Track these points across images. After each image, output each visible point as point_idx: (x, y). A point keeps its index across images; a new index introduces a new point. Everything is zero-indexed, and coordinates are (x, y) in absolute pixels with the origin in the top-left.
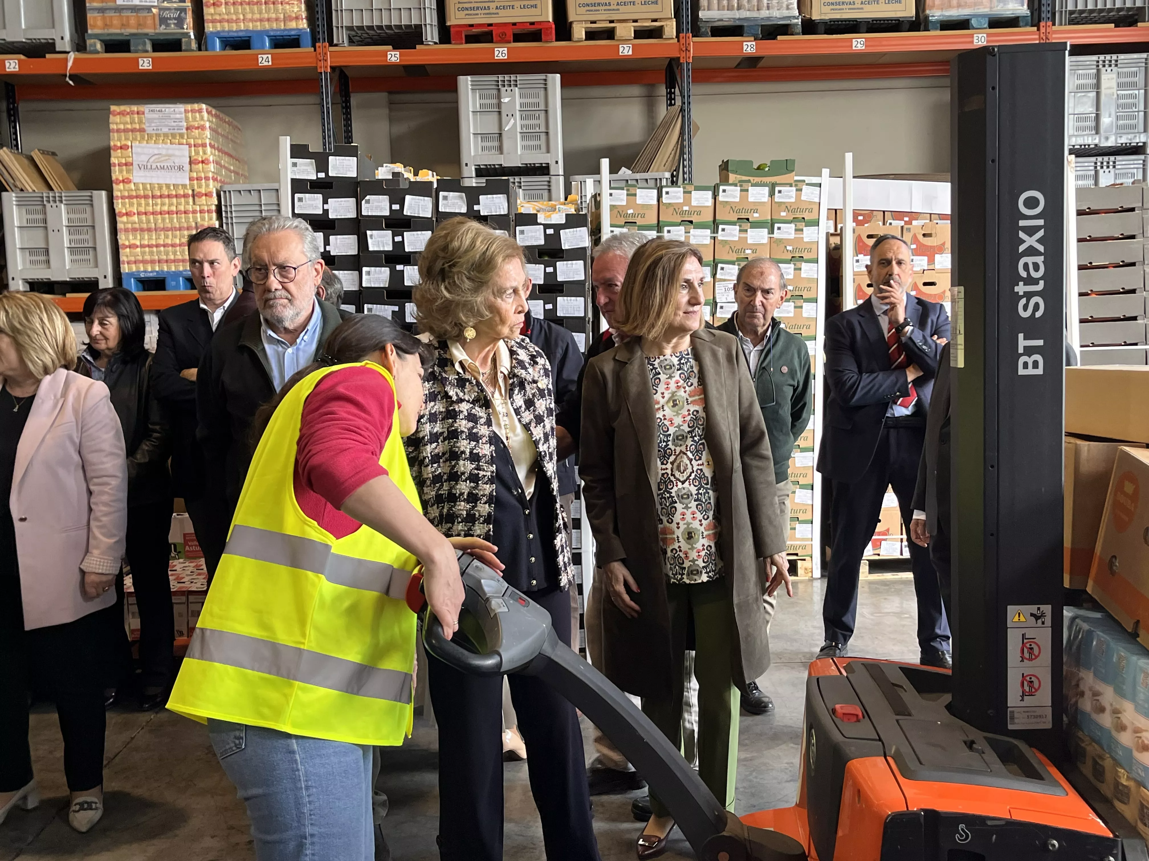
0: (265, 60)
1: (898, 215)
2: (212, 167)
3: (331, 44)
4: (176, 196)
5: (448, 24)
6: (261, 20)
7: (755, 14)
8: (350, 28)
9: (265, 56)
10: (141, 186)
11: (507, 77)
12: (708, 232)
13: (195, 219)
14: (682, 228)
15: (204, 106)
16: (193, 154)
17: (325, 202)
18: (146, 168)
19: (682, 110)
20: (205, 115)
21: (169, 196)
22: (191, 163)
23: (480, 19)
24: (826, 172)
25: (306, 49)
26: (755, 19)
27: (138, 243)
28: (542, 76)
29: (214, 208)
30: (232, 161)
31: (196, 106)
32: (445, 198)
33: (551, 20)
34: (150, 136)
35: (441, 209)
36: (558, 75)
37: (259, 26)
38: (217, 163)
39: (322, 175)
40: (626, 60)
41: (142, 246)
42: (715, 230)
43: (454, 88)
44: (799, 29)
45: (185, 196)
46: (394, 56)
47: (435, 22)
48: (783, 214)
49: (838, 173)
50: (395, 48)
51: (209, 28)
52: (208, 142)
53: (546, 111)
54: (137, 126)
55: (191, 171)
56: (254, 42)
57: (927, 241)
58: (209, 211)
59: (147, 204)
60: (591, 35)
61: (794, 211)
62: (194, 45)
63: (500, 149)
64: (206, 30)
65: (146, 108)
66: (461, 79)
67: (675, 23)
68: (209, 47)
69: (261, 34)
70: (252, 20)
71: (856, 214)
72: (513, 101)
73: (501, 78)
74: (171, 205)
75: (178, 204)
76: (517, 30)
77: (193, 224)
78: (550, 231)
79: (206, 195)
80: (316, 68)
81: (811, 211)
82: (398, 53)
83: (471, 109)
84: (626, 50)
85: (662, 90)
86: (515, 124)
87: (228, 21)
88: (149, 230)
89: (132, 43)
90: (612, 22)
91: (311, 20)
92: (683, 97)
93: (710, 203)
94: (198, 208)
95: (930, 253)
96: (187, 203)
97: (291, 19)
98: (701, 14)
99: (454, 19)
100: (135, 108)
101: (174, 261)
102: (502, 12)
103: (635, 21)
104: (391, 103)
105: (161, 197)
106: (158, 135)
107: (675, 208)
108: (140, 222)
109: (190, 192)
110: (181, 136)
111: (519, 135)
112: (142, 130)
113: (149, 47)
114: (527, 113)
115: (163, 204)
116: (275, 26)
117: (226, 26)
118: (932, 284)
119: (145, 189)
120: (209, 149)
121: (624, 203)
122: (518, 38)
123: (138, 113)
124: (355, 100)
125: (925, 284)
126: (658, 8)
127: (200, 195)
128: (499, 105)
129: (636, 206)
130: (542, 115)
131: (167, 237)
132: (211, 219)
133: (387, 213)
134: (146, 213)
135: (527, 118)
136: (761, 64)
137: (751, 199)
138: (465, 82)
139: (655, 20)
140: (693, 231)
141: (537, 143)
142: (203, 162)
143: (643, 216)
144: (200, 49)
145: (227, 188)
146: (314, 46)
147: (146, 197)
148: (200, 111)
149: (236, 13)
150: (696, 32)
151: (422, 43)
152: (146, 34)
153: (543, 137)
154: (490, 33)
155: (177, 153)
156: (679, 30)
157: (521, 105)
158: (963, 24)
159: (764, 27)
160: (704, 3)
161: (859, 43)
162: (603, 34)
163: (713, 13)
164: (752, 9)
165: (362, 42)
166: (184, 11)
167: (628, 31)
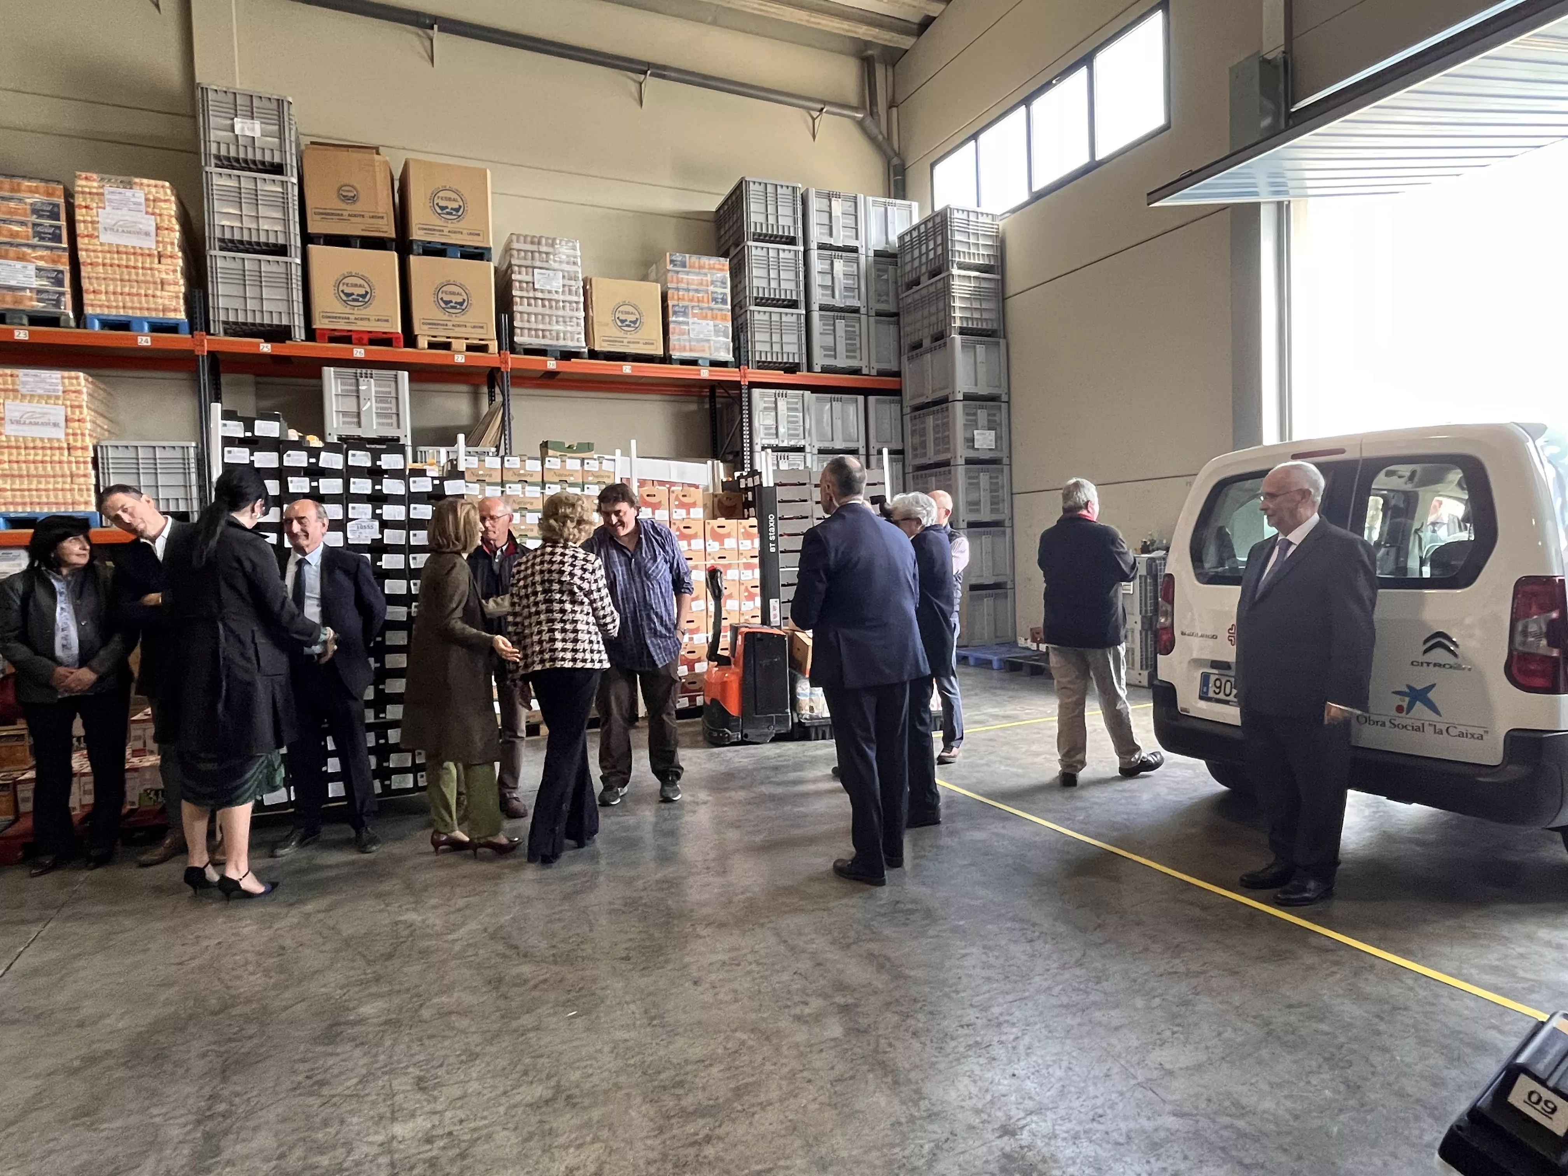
0: (144, 341)
1: (662, 483)
2: (89, 425)
3: (208, 333)
4: (51, 448)
5: (314, 327)
6: (141, 309)
7: (554, 343)
8: (224, 323)
9: (144, 338)
10: (13, 439)
11: (364, 371)
12: (538, 488)
13: (70, 469)
14: (519, 486)
15: (81, 375)
16: (69, 413)
17: (252, 454)
18: (18, 422)
19: (503, 405)
20: (83, 382)
21: (43, 448)
22: (66, 420)
23: (342, 326)
24: (618, 452)
25: (184, 335)
26: (555, 346)
27: (8, 487)
28: (394, 372)
29: (89, 460)
30: (106, 421)
31: (73, 374)
32: (354, 455)
33: (400, 331)
34: (24, 396)
35: (350, 463)
36: (406, 373)
37: (138, 314)
38: (93, 422)
39: (249, 434)
40: (460, 366)
41: (12, 490)
42: (543, 488)
43: (319, 376)
44: (586, 355)
45: (60, 448)
46: (266, 348)
47: (302, 324)
48: (590, 478)
49: (626, 453)
50: (266, 341)
51: (88, 310)
52: (84, 404)
53: (397, 398)
54: (10, 387)
55: (67, 427)
56: (134, 325)
57: (684, 499)
58: (85, 463)
59: (19, 454)
60: (432, 346)
61: (597, 477)
62: (73, 323)
63: (359, 424)
64: (85, 312)
65: (21, 372)
66: (325, 369)
67: (496, 343)
68: (88, 324)
69: (141, 319)
70: (132, 308)
71: (639, 481)
72: (369, 389)
73: (359, 371)
74: (44, 455)
75: (52, 455)
76: (372, 336)
77: (68, 473)
78: (437, 482)
79: (82, 448)
80: (193, 351)
82: (269, 345)
83: (334, 392)
84: (460, 359)
85: (485, 390)
86: (371, 406)
87: (108, 307)
88: (21, 476)
89: (8, 316)
90: (449, 338)
91: (189, 313)
92: (503, 395)
93: (539, 469)
94: (73, 459)
95: (687, 507)
96: (62, 454)
97: (171, 310)
98: (516, 339)
99: (319, 324)
100: (8, 371)
101: (47, 504)
102: (359, 323)
103: (467, 339)
104: (257, 383)
105: (34, 448)
106: (31, 396)
107: (515, 472)
108: (11, 469)
109: (65, 445)
110: (57, 398)
111: (374, 415)
112: (15, 391)
113: (25, 321)
114: (381, 398)
115: (36, 455)
116: (154, 314)
117: (106, 311)
119: (17, 441)
120: (85, 410)
121: (476, 466)
122: (372, 342)
123: (12, 376)
124: (224, 378)
126: (484, 331)
127: (76, 448)
128: (358, 391)
129: (485, 469)
130: (394, 401)
131: (39, 482)
132: (86, 469)
133: (305, 465)
134: (18, 462)
135: (381, 402)
136: (559, 376)
137: (568, 467)
138: (329, 373)
139: (482, 340)
140: (528, 488)
141: (389, 421)
142: (79, 421)
143: (490, 476)
144: (78, 326)
145: (104, 443)
146: (191, 333)
147: (18, 448)
148: (77, 378)
149: (116, 301)
150: (513, 351)
151: (291, 339)
152: (23, 311)
153: (394, 417)
154: (350, 337)
155: (52, 411)
156: (500, 348)
157: (376, 392)
158: (694, 362)
159: (561, 352)
160: (518, 331)
161: (627, 368)
162: (445, 346)
163: (524, 338)
164: (552, 339)
165: (234, 334)
166: (61, 293)
167: (462, 345)
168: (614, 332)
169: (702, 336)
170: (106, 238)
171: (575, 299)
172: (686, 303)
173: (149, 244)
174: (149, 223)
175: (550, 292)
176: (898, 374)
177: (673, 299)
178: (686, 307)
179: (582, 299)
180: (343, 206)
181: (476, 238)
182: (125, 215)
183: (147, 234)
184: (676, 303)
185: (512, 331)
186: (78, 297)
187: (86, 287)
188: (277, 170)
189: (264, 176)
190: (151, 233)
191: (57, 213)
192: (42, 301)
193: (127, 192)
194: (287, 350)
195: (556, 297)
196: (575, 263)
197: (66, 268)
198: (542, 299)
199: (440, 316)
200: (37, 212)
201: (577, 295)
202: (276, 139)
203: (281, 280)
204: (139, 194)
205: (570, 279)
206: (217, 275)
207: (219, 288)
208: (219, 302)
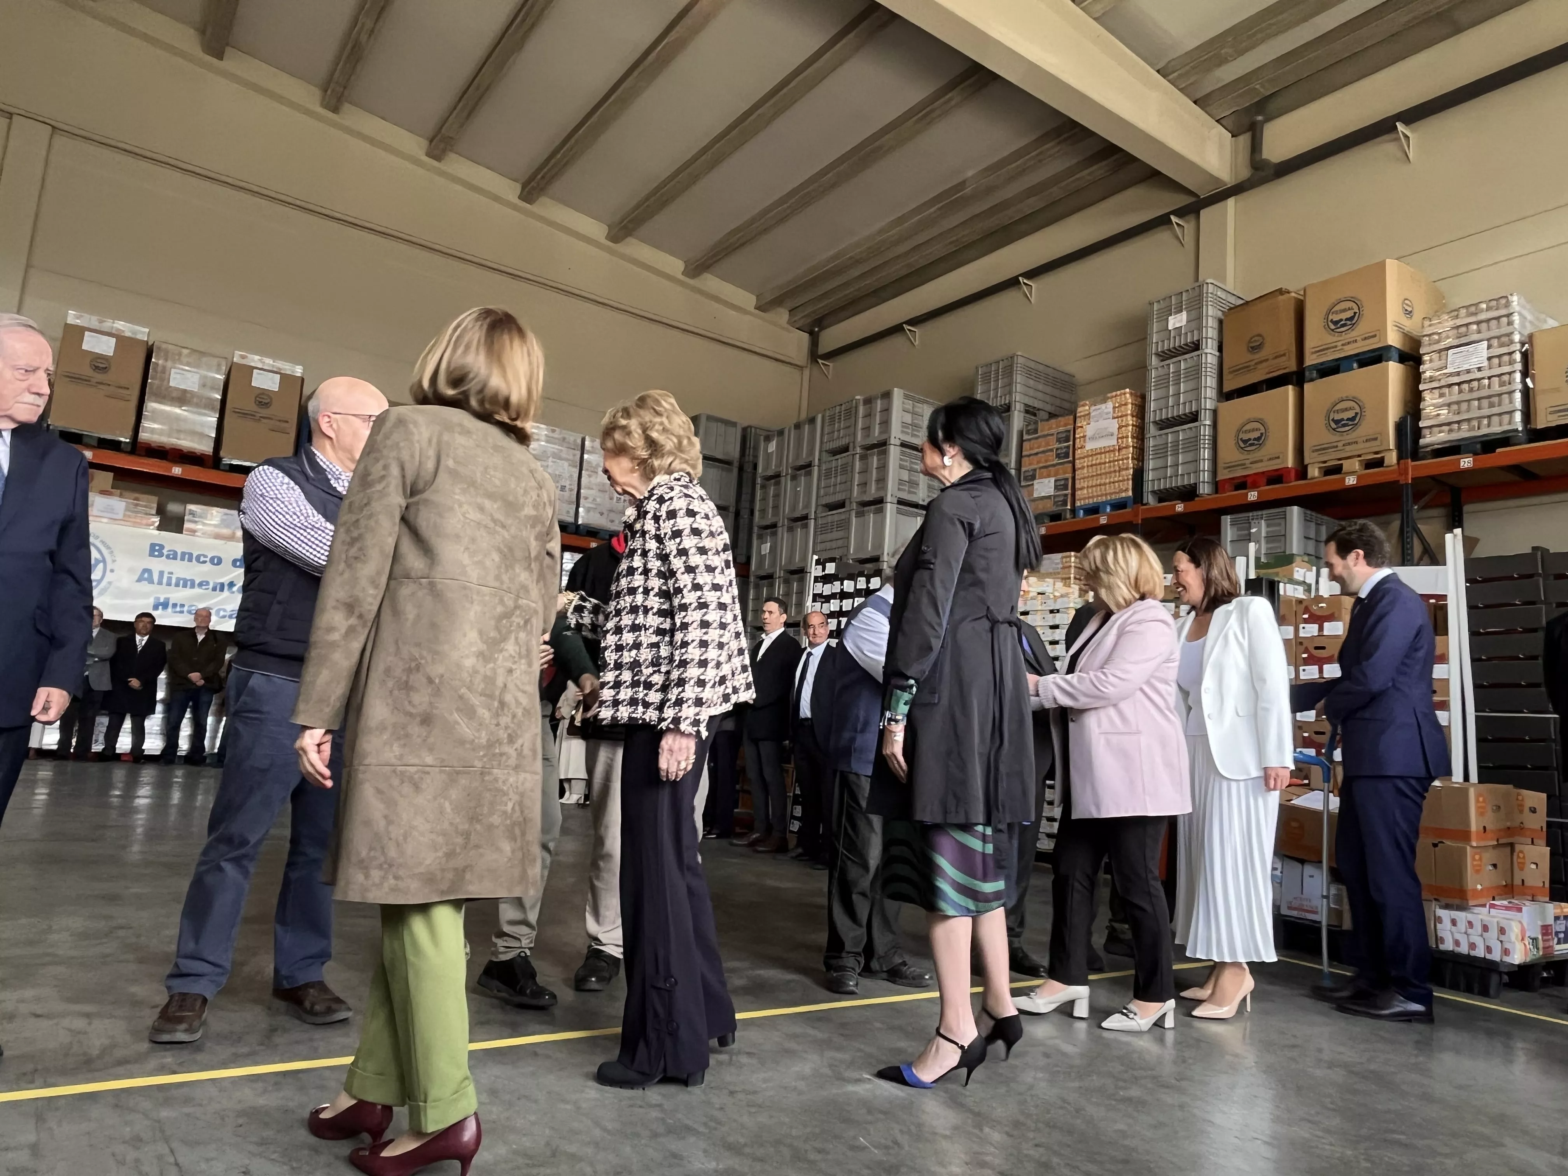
0: (1103, 520)
3: (1143, 503)
5: (1220, 479)
6: (1106, 494)
7: (1474, 433)
8: (1153, 492)
9: (1105, 516)
11: (1256, 513)
23: (1240, 472)
25: (1130, 508)
26: (1474, 438)
28: (1283, 509)
33: (1290, 465)
36: (1297, 508)
37: (1106, 498)
43: (1218, 525)
44: (1523, 439)
46: (1180, 508)
47: (1209, 480)
50: (1180, 502)
51: (1079, 504)
53: (1286, 536)
56: (1101, 509)
60: (1323, 473)
62: (1069, 516)
64: (1077, 506)
66: (1223, 517)
67: (1396, 453)
68: (1077, 514)
69: (1105, 503)
70: (1103, 495)
72: (1259, 531)
73: (1252, 514)
76: (1266, 476)
80: (1132, 522)
82: (1182, 505)
84: (1351, 481)
86: (1258, 547)
87: (1086, 498)
90: (1340, 459)
91: (1134, 489)
97: (1125, 491)
99: (1224, 475)
102: (1252, 466)
103: (1359, 456)
113: (1047, 520)
114: (1270, 538)
116: (1115, 497)
117: (1085, 502)
118: (1323, 648)
122: (1265, 482)
125: (1317, 648)
126: (1377, 443)
128: (1248, 534)
130: (1283, 539)
135: (1273, 542)
138: (1227, 520)
139: (1376, 453)
144: (1072, 517)
146: (1135, 506)
148: (1070, 557)
150: (1415, 456)
151: (1200, 496)
152: (1045, 513)
154: (1245, 482)
156: (1400, 458)
157: (1267, 532)
159: (1483, 443)
160: (1426, 432)
162: (1337, 470)
163: (1430, 439)
164: (1471, 429)
165: (1161, 500)
166: (1066, 495)
167: (1355, 465)
170: (1090, 446)
171: (1506, 369)
173: (1113, 442)
174: (1114, 425)
175: (1468, 371)
179: (1519, 366)
180: (1251, 357)
181: (1372, 340)
182: (1102, 424)
183: (1112, 435)
185: (1418, 433)
186: (1073, 495)
187: (1077, 486)
188: (1196, 346)
189: (1187, 356)
190: (1116, 432)
191: (1069, 437)
192: (1055, 503)
193: (1103, 406)
194: (1195, 506)
195: (1478, 375)
196: (1510, 323)
197: (1069, 476)
198: (1459, 384)
199: (1330, 438)
200: (1059, 441)
201: (1512, 363)
202: (1197, 320)
203: (1194, 444)
204: (1110, 405)
205: (1501, 345)
206: (1150, 453)
207: (1151, 464)
208: (1150, 476)
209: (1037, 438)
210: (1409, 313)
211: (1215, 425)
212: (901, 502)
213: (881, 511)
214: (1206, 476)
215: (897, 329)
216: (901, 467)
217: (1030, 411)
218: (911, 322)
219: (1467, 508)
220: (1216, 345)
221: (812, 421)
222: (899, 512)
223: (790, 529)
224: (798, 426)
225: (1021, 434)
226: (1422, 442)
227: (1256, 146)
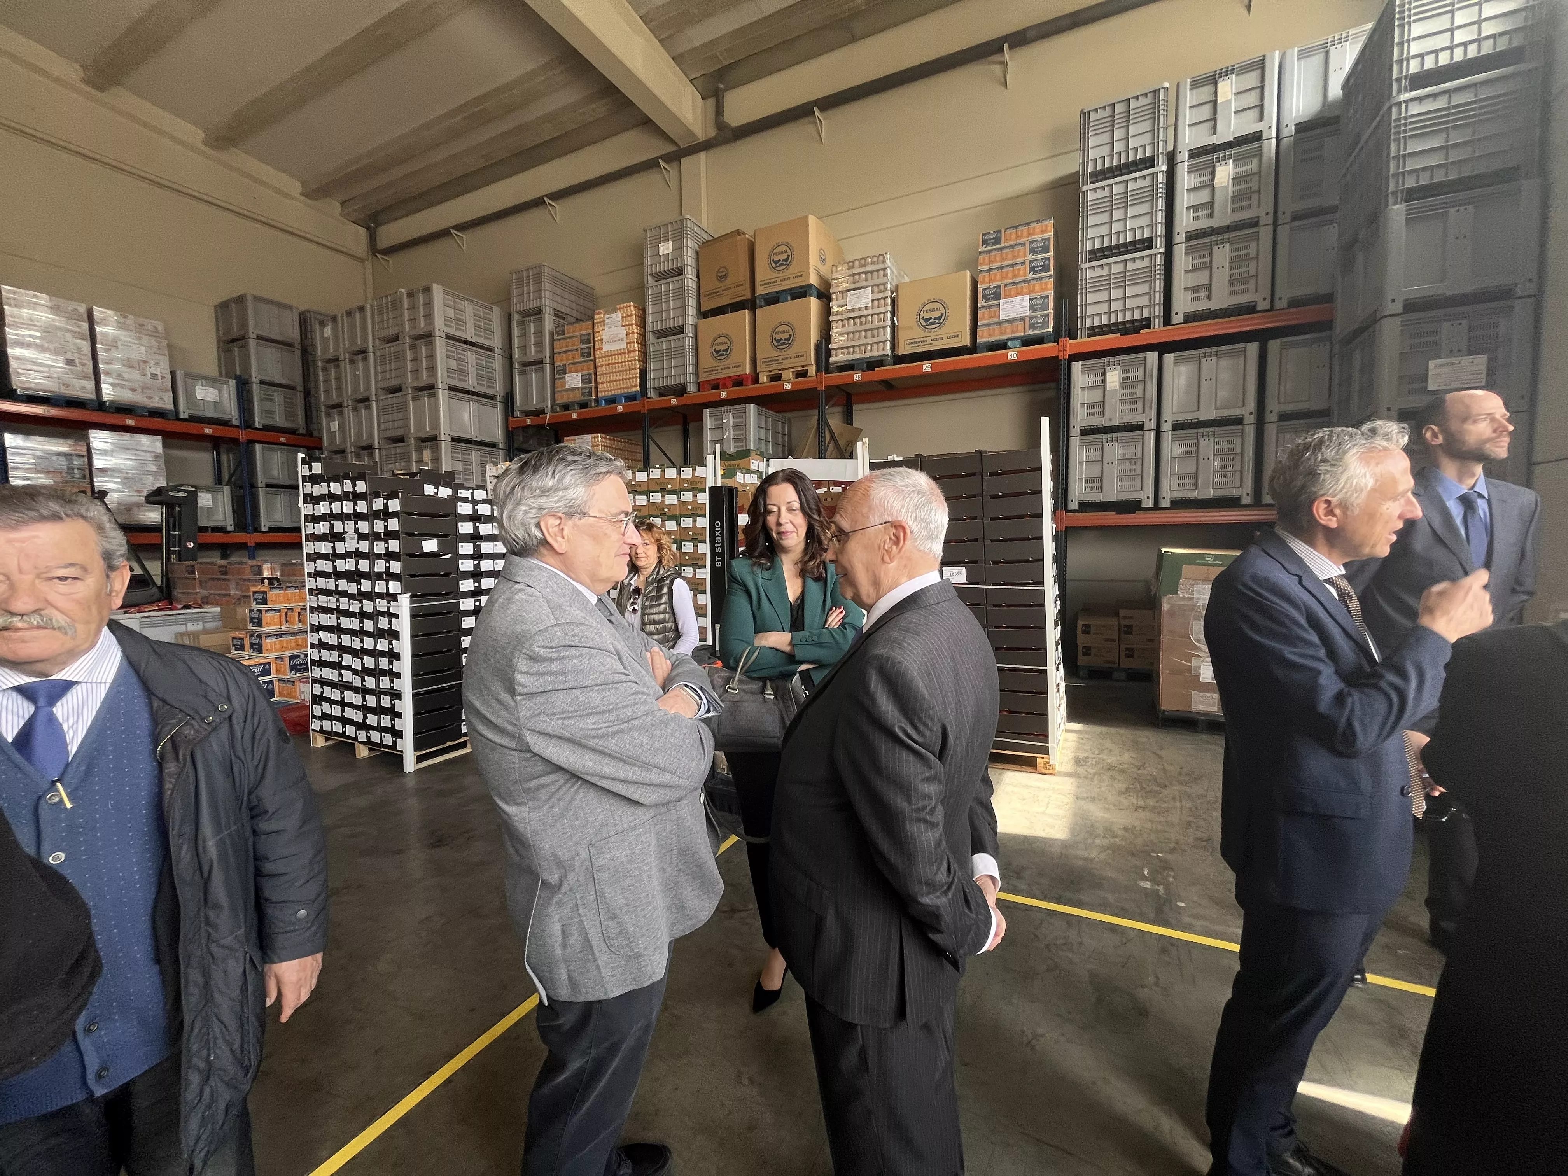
0: (622, 409)
3: (648, 397)
5: (700, 381)
6: (620, 388)
7: (862, 356)
8: (655, 389)
9: (622, 407)
11: (726, 408)
15: (599, 434)
20: (600, 439)
23: (714, 376)
25: (641, 401)
26: (863, 359)
28: (745, 406)
31: (596, 435)
33: (748, 372)
36: (753, 405)
37: (619, 392)
43: (701, 416)
44: (892, 362)
46: (674, 402)
47: (693, 381)
50: (674, 397)
51: (600, 395)
56: (618, 400)
60: (769, 379)
62: (595, 404)
66: (704, 410)
67: (816, 366)
68: (601, 404)
69: (620, 395)
70: (617, 390)
72: (729, 420)
73: (722, 408)
76: (731, 380)
80: (644, 410)
81: (701, 483)
82: (675, 399)
83: (709, 426)
84: (787, 386)
86: (730, 434)
87: (608, 391)
89: (570, 406)
90: (780, 370)
91: (641, 386)
97: (634, 386)
99: (703, 377)
102: (724, 371)
103: (792, 368)
113: (577, 407)
114: (736, 427)
117: (607, 393)
122: (732, 384)
126: (804, 358)
128: (723, 423)
130: (744, 428)
135: (737, 430)
138: (707, 412)
139: (803, 366)
141: (741, 444)
144: (596, 406)
146: (643, 398)
148: (597, 437)
149: (611, 386)
150: (827, 371)
151: (689, 392)
152: (576, 402)
154: (720, 383)
156: (818, 371)
157: (734, 423)
158: (1002, 345)
159: (867, 363)
160: (833, 352)
161: (927, 367)
162: (777, 378)
163: (838, 358)
164: (861, 353)
165: (661, 395)
166: (591, 388)
167: (788, 375)
168: (918, 333)
169: (1014, 315)
170: (606, 348)
171: (882, 309)
172: (996, 284)
173: (623, 346)
174: (623, 332)
175: (860, 309)
176: (1329, 298)
177: (983, 283)
178: (999, 287)
179: (889, 308)
180: (719, 284)
181: (800, 279)
182: (614, 330)
183: (622, 340)
184: (985, 286)
185: (828, 354)
186: (596, 388)
187: (599, 381)
188: (680, 272)
189: (674, 279)
190: (625, 339)
191: (589, 339)
192: (583, 394)
193: (614, 316)
194: (685, 401)
195: (866, 313)
196: (885, 275)
197: (592, 371)
198: (854, 318)
199: (774, 353)
200: (582, 342)
201: (885, 305)
202: (679, 249)
203: (681, 352)
204: (619, 314)
205: (880, 292)
206: (651, 357)
207: (651, 366)
208: (651, 375)
209: (565, 339)
210: (823, 261)
211: (696, 337)
212: (451, 388)
213: (434, 395)
214: (691, 378)
215: (444, 233)
216: (448, 356)
217: (558, 314)
218: (456, 227)
219: (856, 407)
220: (694, 273)
221: (362, 309)
222: (451, 397)
223: (355, 409)
224: (349, 313)
225: (552, 334)
226: (832, 360)
227: (719, 110)
